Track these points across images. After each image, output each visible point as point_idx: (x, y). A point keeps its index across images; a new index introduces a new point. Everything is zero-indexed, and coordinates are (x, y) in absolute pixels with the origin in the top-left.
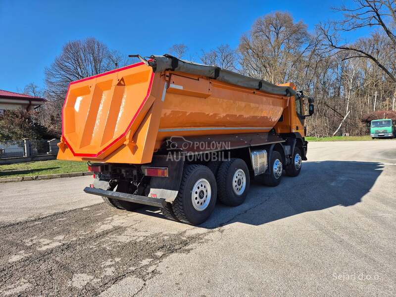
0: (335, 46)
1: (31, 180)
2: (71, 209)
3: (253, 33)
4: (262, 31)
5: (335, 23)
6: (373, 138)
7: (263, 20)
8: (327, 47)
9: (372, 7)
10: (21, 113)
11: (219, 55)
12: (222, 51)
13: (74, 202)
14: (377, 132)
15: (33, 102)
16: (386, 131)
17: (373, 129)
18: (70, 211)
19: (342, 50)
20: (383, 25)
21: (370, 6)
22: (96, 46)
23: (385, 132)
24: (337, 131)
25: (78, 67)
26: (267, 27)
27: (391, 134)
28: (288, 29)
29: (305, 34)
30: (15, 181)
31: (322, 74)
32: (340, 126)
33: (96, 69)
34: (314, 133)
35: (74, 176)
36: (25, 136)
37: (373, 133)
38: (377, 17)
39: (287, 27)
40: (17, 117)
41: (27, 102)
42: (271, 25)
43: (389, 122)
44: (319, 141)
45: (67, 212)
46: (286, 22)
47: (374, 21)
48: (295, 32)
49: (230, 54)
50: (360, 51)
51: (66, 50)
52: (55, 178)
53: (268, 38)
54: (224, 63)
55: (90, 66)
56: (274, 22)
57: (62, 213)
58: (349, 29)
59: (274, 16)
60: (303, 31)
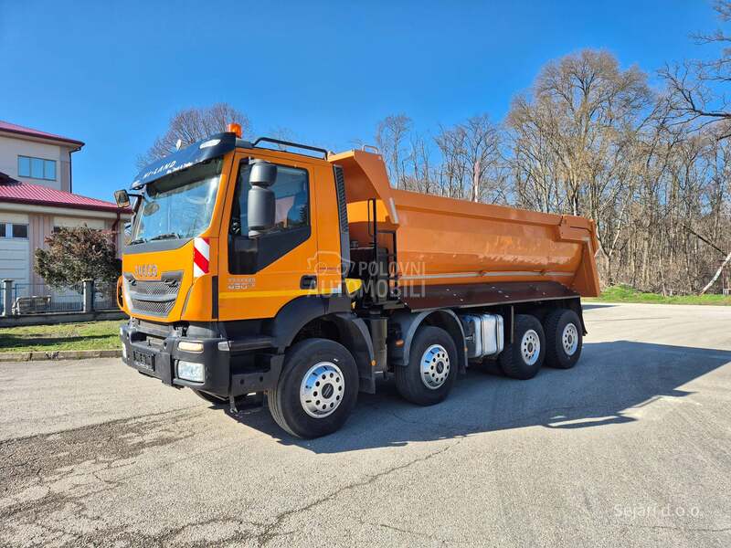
0: (699, 112)
1: (44, 359)
3: (536, 92)
4: (555, 86)
5: (701, 66)
7: (558, 66)
10: (85, 233)
11: (470, 133)
12: (475, 125)
15: (123, 216)
19: (716, 118)
24: (710, 284)
26: (565, 79)
29: (643, 91)
30: (16, 360)
31: (684, 169)
32: (718, 273)
34: (660, 287)
36: (87, 275)
39: (604, 78)
40: (79, 240)
41: (113, 215)
42: (573, 76)
44: (669, 303)
48: (624, 87)
49: (493, 131)
51: (176, 125)
52: (89, 358)
53: (568, 99)
54: (479, 148)
56: (578, 69)
59: (580, 58)
60: (638, 84)
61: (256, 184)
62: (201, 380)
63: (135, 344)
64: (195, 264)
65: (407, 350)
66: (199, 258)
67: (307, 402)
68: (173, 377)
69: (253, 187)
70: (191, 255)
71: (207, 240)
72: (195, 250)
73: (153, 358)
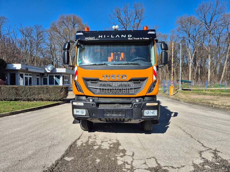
62: (157, 115)
63: (100, 108)
64: (154, 75)
68: (141, 116)
70: (152, 72)
71: (156, 67)
72: (154, 70)
73: (125, 111)
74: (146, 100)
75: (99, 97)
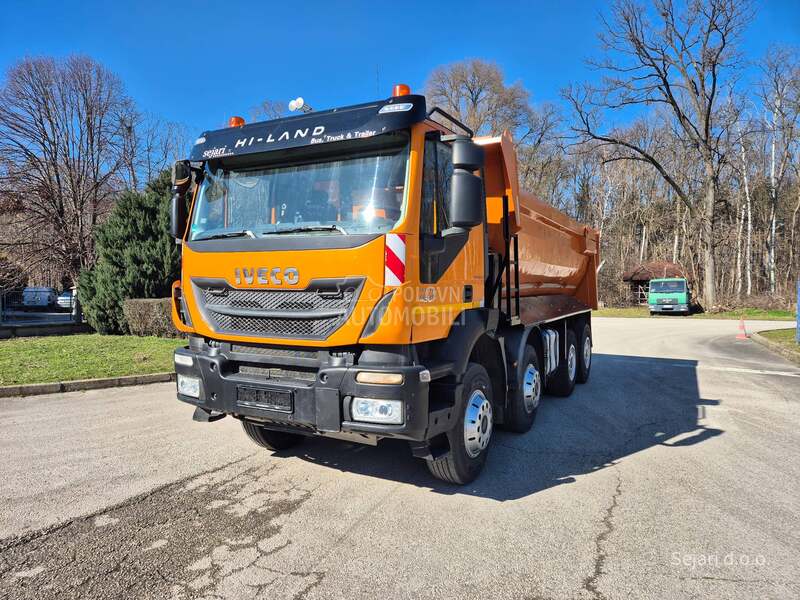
0: (592, 135)
2: (51, 520)
4: (444, 93)
6: (653, 313)
7: (448, 73)
8: (579, 133)
9: (657, 68)
13: (57, 491)
14: (660, 303)
16: (677, 300)
17: (653, 297)
18: (52, 530)
19: (604, 142)
20: (673, 103)
21: (654, 65)
22: (94, 76)
23: (674, 302)
25: (45, 120)
26: (455, 86)
27: (685, 306)
28: (496, 96)
33: (90, 128)
35: (35, 394)
37: (653, 304)
38: (664, 88)
42: (463, 84)
43: (680, 284)
45: (39, 535)
46: (491, 81)
47: (659, 95)
48: (506, 102)
50: (636, 148)
51: (17, 76)
55: (76, 118)
56: (469, 79)
57: (25, 541)
58: (616, 104)
59: (469, 66)
60: (521, 102)
61: (459, 166)
62: (399, 421)
63: (228, 378)
64: (387, 269)
65: (519, 369)
66: (392, 262)
67: (470, 439)
68: (342, 419)
69: (456, 171)
70: (381, 257)
71: (402, 237)
72: (387, 249)
73: (292, 395)
74: (367, 360)
75: (232, 343)
